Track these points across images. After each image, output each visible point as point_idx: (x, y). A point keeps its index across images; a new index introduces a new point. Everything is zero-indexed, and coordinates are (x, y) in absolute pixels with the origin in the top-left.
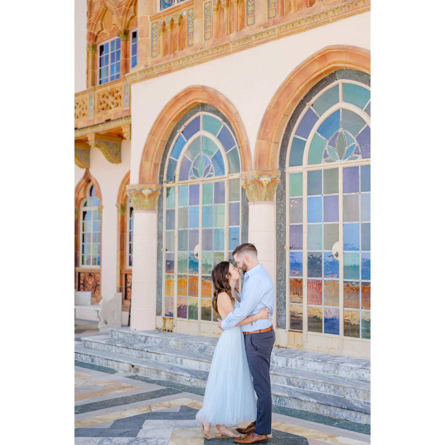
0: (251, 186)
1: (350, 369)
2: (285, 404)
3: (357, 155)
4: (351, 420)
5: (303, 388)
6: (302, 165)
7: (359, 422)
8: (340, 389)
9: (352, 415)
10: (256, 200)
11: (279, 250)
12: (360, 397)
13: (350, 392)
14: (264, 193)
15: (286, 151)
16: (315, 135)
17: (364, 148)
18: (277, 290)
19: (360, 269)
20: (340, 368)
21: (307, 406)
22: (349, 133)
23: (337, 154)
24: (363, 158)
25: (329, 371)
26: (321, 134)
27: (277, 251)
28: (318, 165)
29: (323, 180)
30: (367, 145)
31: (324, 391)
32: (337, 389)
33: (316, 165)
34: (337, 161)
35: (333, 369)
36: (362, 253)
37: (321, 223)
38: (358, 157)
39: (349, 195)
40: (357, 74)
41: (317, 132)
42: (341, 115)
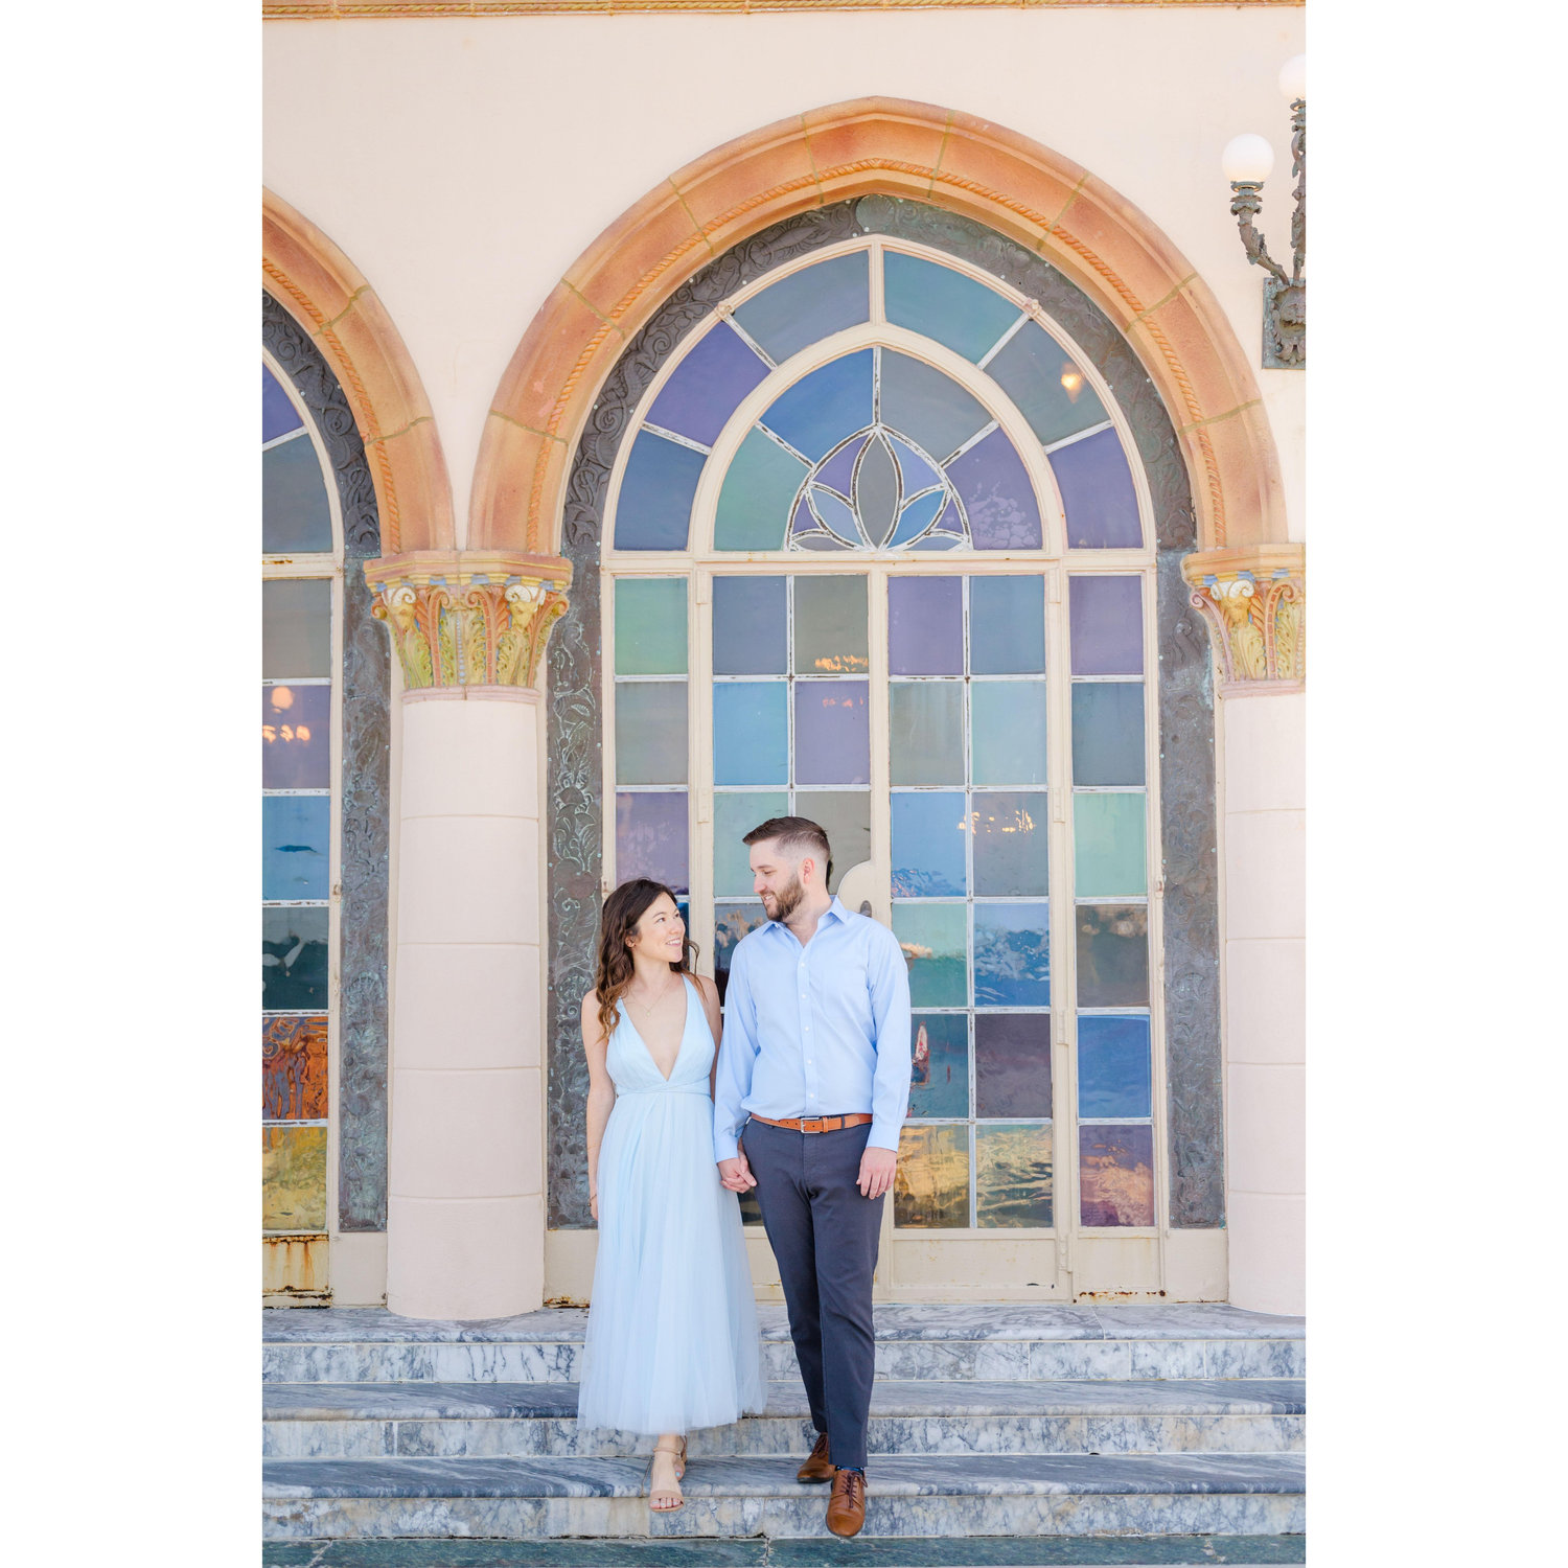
0: (466, 618)
1: (1027, 1348)
2: (893, 1527)
3: (950, 535)
4: (1220, 1530)
5: (892, 1448)
6: (683, 547)
7: (1258, 1530)
8: (1074, 1425)
9: (1225, 1512)
10: (473, 681)
11: (563, 897)
12: (1166, 1440)
13: (1119, 1430)
14: (515, 653)
15: (602, 484)
16: (752, 435)
17: (980, 511)
18: (551, 1064)
19: (971, 965)
20: (983, 1348)
21: (1006, 1515)
22: (913, 446)
23: (857, 520)
24: (977, 547)
25: (929, 1370)
26: (784, 435)
27: (553, 902)
28: (770, 555)
29: (790, 616)
30: (996, 499)
31: (996, 1446)
32: (1061, 1427)
33: (758, 556)
34: (858, 547)
35: (950, 1359)
36: (978, 907)
37: (784, 788)
38: (953, 543)
39: (919, 684)
40: (956, 228)
41: (760, 425)
42: (877, 370)
